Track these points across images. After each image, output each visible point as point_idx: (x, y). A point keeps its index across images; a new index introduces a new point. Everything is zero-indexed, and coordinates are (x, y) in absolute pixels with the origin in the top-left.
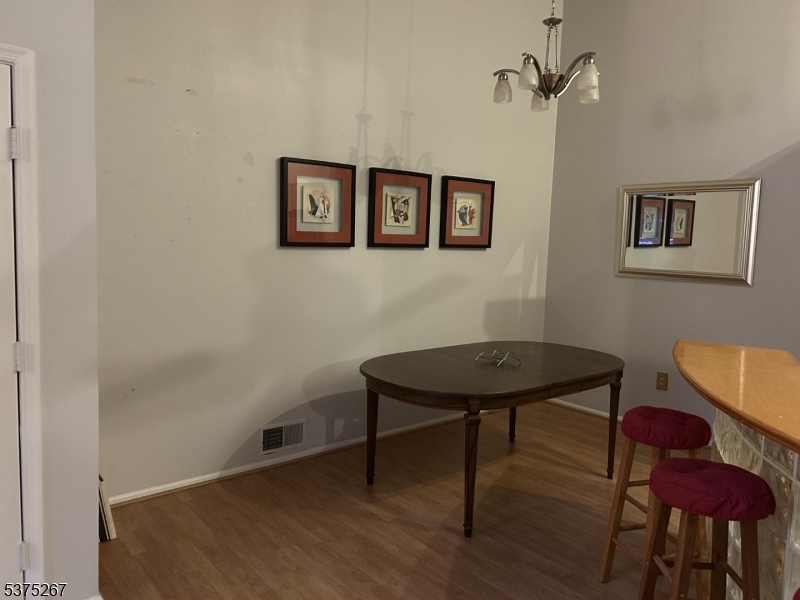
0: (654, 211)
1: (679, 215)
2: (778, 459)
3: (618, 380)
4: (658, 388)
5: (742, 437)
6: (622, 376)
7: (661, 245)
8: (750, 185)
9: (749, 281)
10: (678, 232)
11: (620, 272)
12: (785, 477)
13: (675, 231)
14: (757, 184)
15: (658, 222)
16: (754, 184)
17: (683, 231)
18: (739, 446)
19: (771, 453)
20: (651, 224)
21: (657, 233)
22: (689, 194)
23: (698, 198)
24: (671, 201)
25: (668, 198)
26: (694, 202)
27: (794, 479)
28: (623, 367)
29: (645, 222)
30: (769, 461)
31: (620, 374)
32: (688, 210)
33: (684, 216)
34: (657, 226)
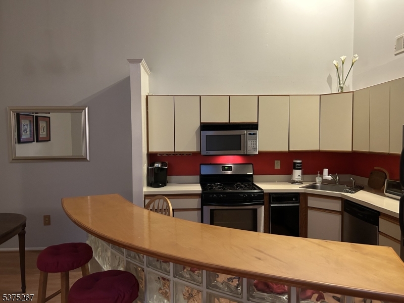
0: (28, 122)
1: (42, 124)
2: (135, 258)
3: (23, 229)
4: (45, 224)
5: (111, 249)
6: (25, 226)
7: (34, 141)
8: (83, 109)
9: (88, 159)
10: (43, 134)
11: (13, 160)
12: (139, 267)
13: (41, 133)
14: (87, 109)
15: (30, 128)
16: (85, 109)
17: (45, 133)
18: (109, 254)
19: (130, 256)
20: (26, 129)
21: (31, 134)
22: (46, 113)
23: (51, 115)
24: (37, 117)
25: (35, 115)
26: (49, 118)
27: (145, 267)
28: (26, 220)
29: (23, 128)
30: (129, 260)
31: (24, 226)
32: (47, 122)
33: (45, 125)
34: (30, 131)
